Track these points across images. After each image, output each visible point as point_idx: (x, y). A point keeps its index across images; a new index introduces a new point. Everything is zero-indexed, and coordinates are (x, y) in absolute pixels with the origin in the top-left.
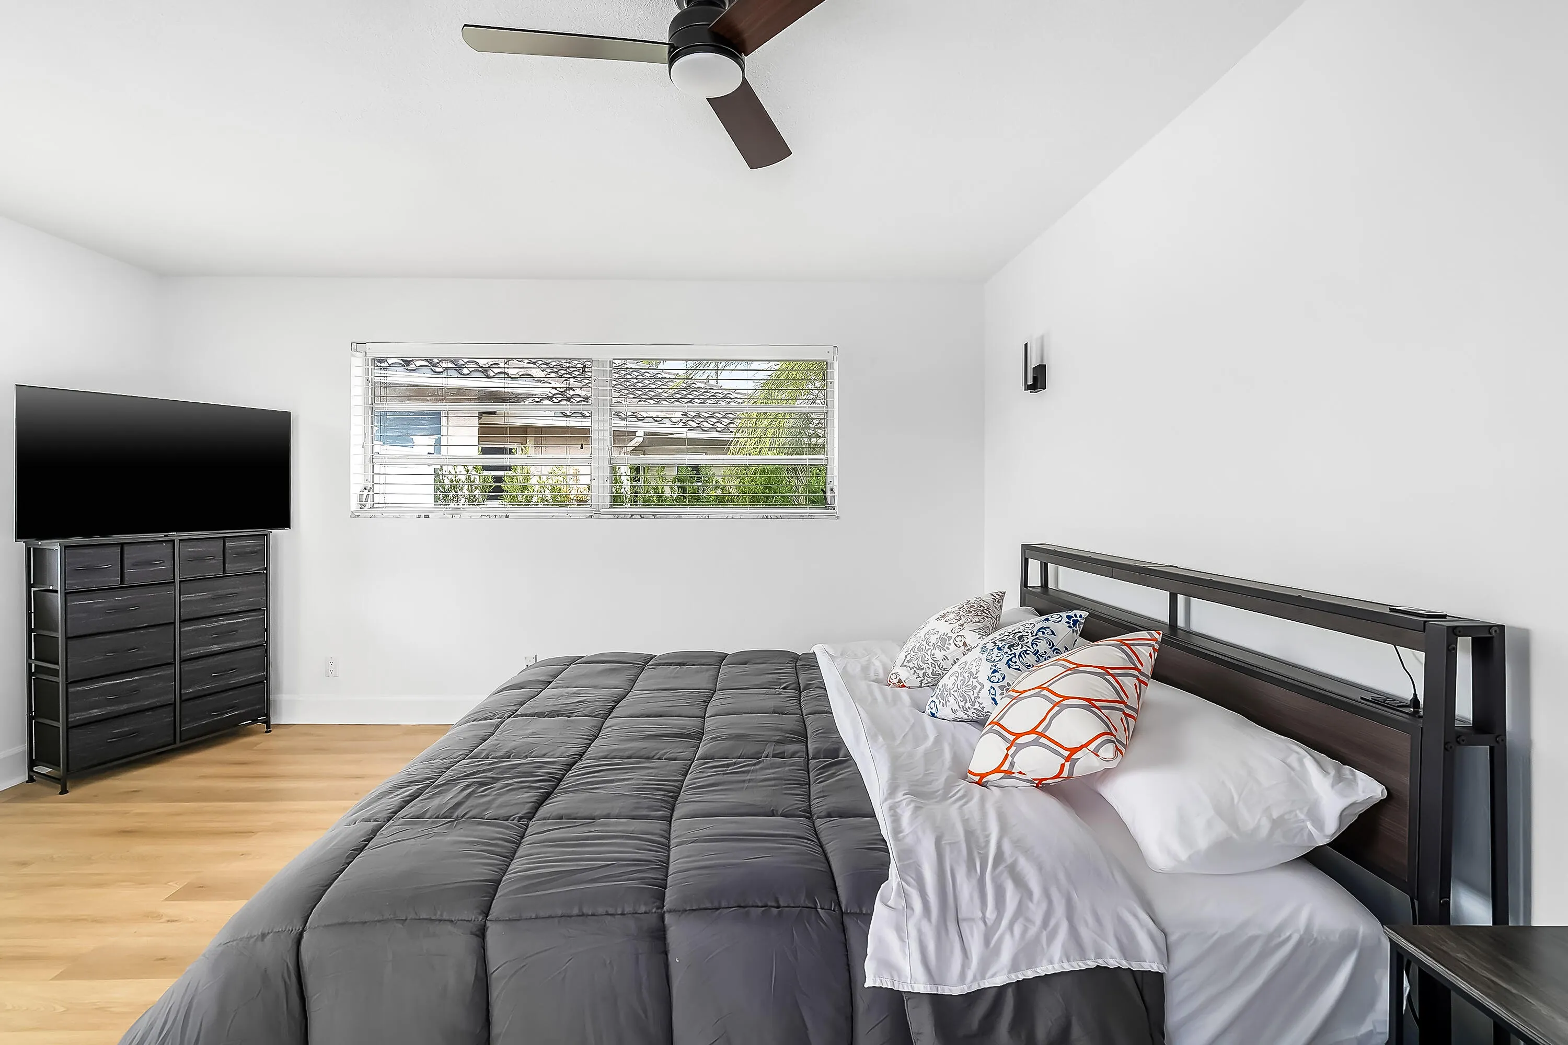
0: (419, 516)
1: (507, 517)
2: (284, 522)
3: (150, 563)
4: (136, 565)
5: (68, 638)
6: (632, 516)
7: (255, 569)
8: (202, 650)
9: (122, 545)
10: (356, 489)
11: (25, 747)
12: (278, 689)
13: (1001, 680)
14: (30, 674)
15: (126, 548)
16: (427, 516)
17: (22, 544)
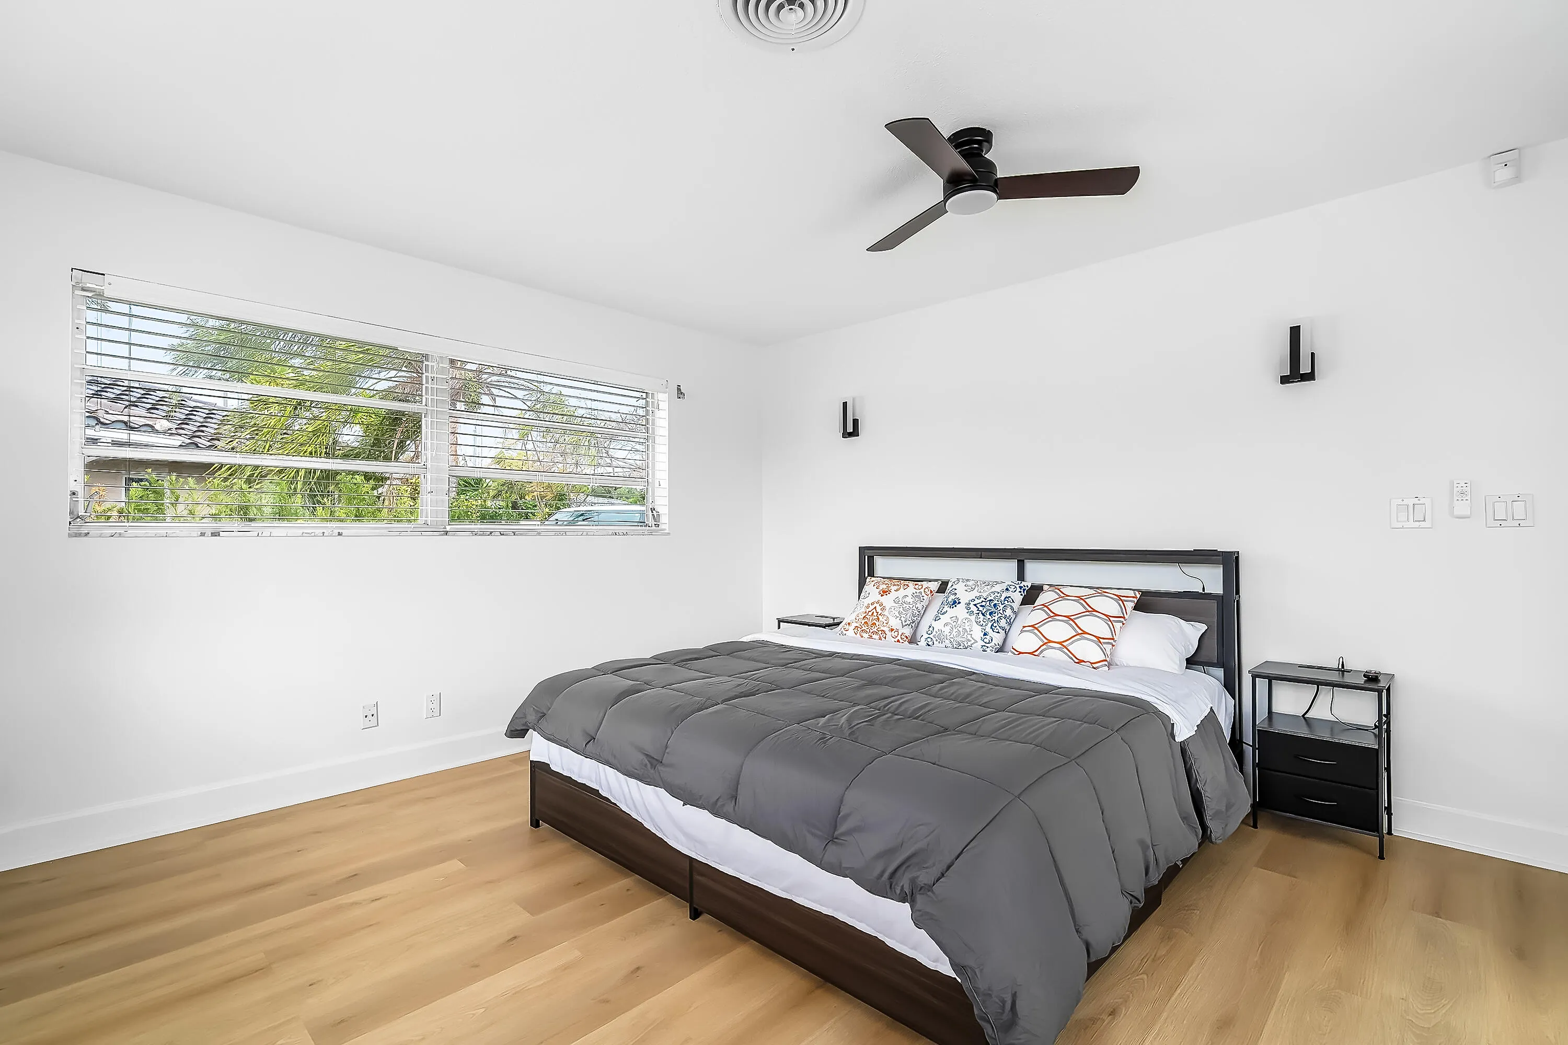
1: (340, 534)
6: (491, 533)
13: (991, 641)
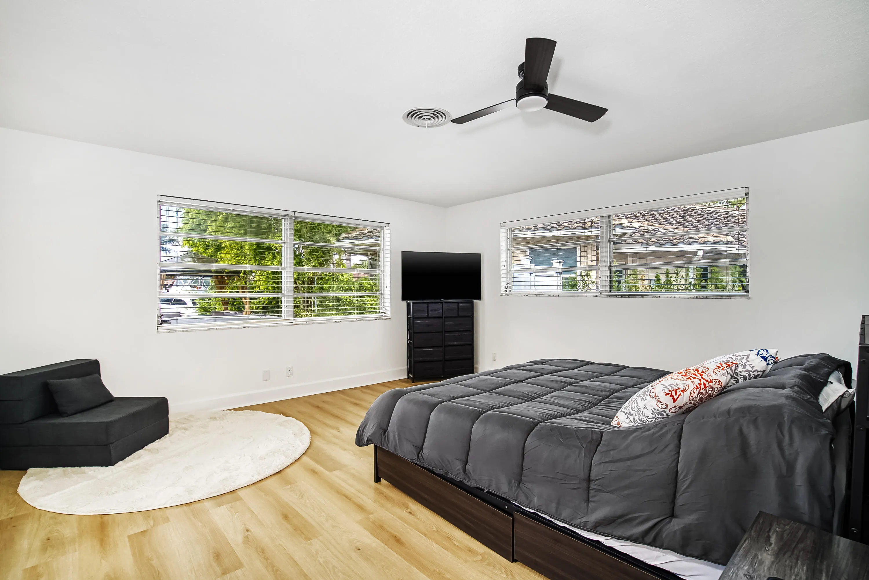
0: (524, 296)
1: (558, 296)
2: (479, 298)
3: (436, 310)
4: (432, 310)
5: (414, 333)
7: (468, 315)
8: (451, 343)
9: (428, 303)
10: (503, 284)
11: (407, 367)
12: (477, 364)
14: (408, 344)
15: (429, 304)
16: (527, 296)
17: (405, 303)
